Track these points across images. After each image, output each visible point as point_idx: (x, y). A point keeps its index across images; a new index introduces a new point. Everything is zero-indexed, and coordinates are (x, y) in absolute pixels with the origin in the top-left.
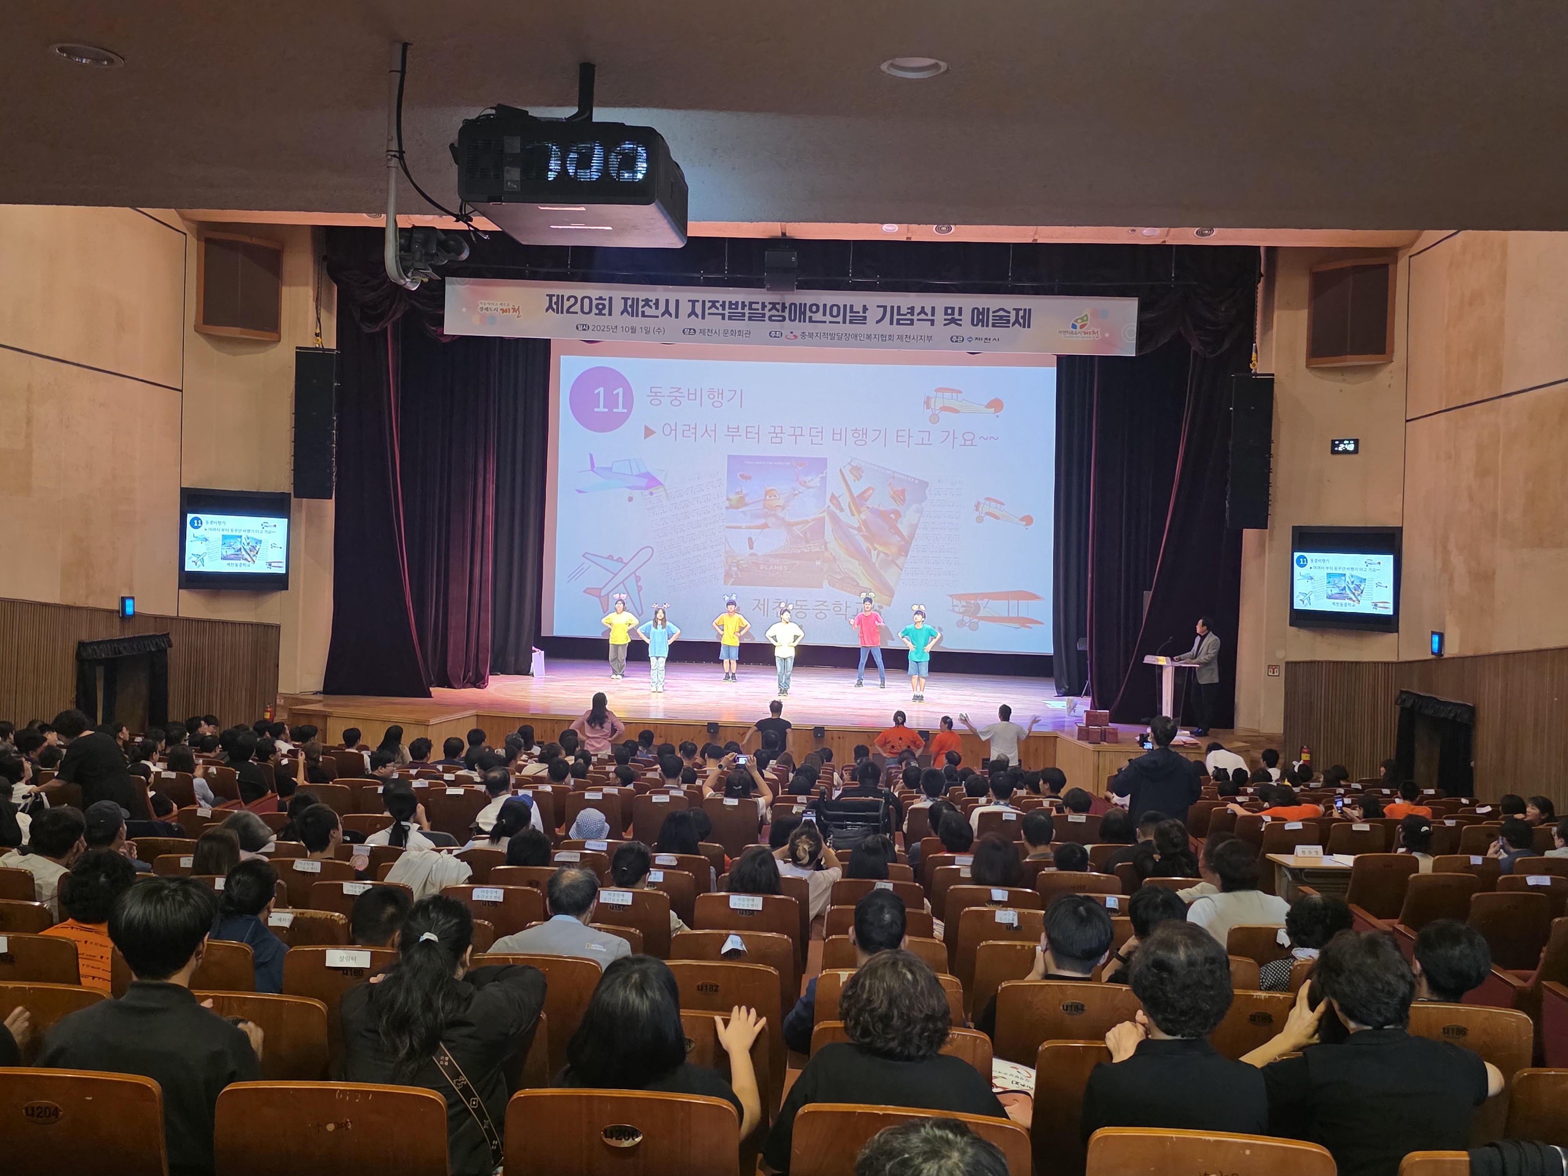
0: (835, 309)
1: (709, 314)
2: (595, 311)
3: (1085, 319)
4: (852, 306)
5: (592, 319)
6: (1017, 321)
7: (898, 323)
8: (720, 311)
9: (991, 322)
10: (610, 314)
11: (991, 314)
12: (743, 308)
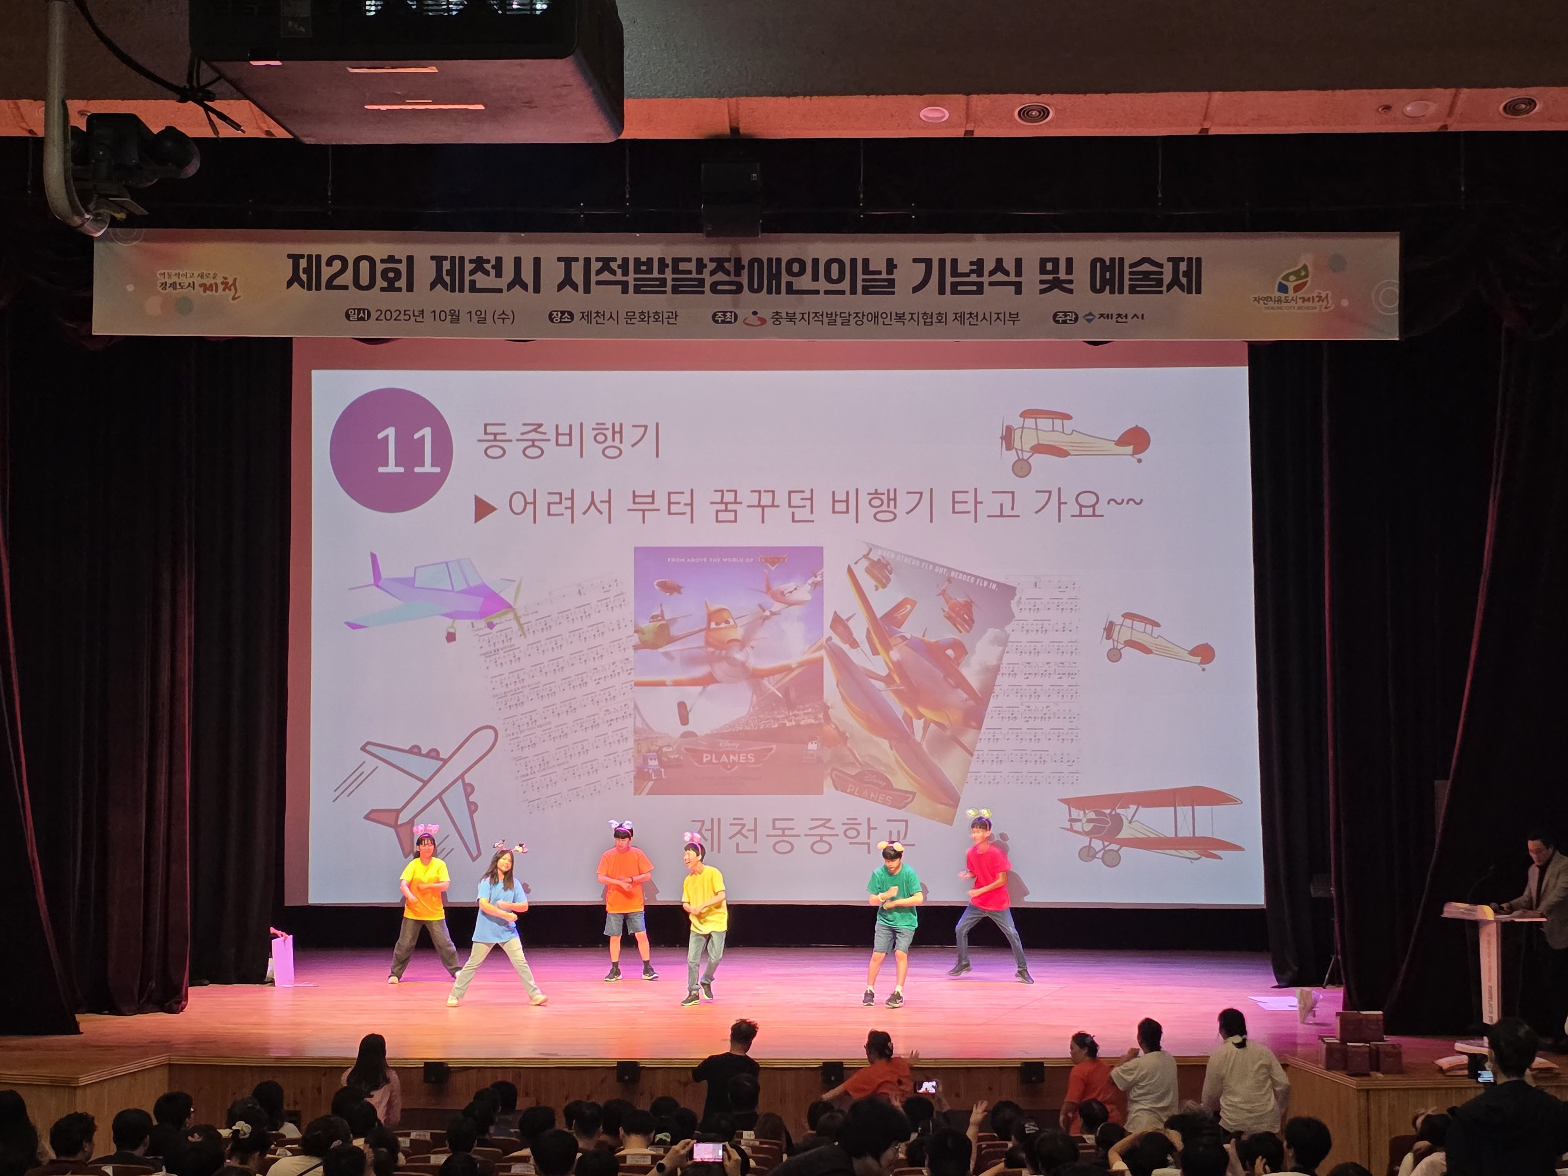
0: (835, 267)
1: (598, 283)
2: (380, 283)
3: (1303, 274)
4: (866, 262)
5: (375, 299)
6: (1175, 282)
7: (954, 291)
8: (619, 277)
9: (1127, 283)
10: (410, 288)
11: (1127, 270)
12: (661, 271)
